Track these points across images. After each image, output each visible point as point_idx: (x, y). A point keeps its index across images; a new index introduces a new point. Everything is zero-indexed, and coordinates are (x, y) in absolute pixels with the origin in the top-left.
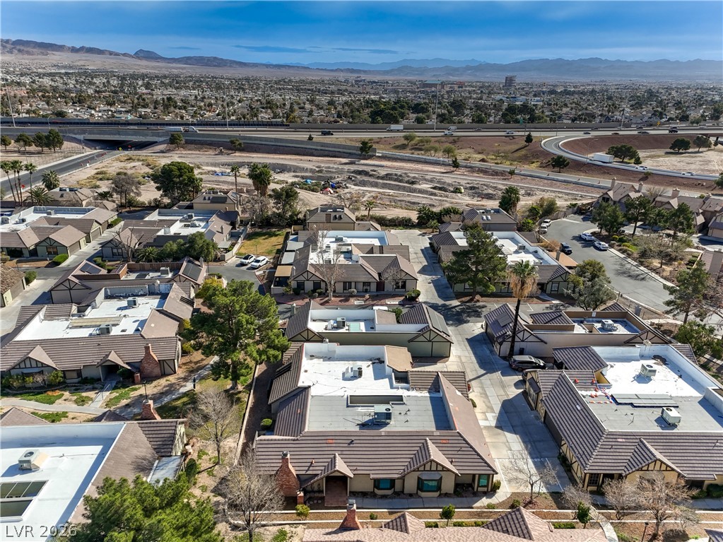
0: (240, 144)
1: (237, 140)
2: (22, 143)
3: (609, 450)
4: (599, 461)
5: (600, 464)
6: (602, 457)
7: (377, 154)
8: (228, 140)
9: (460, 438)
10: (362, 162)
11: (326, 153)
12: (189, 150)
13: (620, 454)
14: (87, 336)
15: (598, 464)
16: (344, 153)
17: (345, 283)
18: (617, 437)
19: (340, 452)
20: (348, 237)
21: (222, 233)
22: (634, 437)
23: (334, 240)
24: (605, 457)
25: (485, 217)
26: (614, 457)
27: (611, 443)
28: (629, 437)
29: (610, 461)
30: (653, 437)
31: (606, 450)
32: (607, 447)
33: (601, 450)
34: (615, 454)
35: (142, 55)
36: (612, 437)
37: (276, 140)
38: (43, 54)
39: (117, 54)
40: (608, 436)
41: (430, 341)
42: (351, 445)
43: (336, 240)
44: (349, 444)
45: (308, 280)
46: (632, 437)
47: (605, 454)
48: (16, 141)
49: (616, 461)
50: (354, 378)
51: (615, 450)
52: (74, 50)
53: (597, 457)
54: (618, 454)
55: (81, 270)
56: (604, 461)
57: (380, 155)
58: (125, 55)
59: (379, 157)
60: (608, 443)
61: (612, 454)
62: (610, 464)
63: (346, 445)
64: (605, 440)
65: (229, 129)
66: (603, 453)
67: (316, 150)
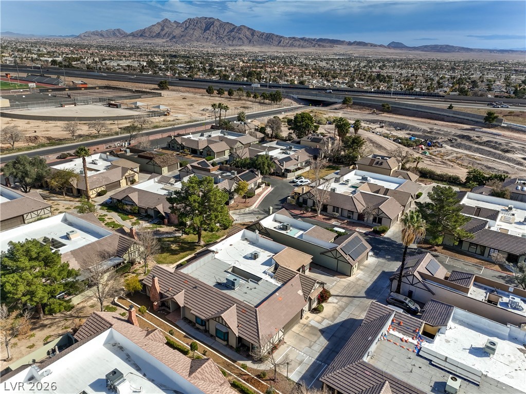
0: (388, 108)
1: (387, 105)
2: (262, 97)
3: (351, 375)
4: (337, 377)
5: (337, 381)
6: (342, 377)
7: (503, 125)
8: (381, 104)
9: (254, 314)
10: (484, 129)
11: (456, 119)
12: (354, 109)
13: (359, 383)
14: (163, 194)
15: (334, 380)
16: (472, 121)
17: (334, 207)
18: (367, 369)
19: (186, 290)
20: (373, 178)
21: (297, 160)
22: (381, 377)
23: (361, 178)
24: (344, 378)
25: (520, 188)
26: (352, 382)
27: (357, 371)
28: (377, 374)
29: (346, 383)
30: (400, 386)
31: (349, 373)
32: (352, 371)
33: (345, 371)
34: (354, 380)
35: (393, 45)
36: (362, 366)
37: (418, 106)
38: (331, 47)
39: (375, 46)
40: (359, 365)
41: (336, 258)
42: (194, 289)
43: (362, 178)
44: (194, 288)
45: (310, 199)
46: (379, 376)
47: (347, 376)
48: (260, 97)
49: (351, 386)
50: (251, 258)
51: (357, 378)
52: (350, 44)
53: (337, 374)
54: (357, 381)
55: (198, 163)
56: (342, 380)
57: (506, 125)
58: (381, 46)
59: (504, 127)
60: (355, 369)
61: (352, 378)
62: (344, 385)
63: (192, 288)
64: (355, 366)
65: (392, 97)
66: (345, 375)
67: (448, 116)
